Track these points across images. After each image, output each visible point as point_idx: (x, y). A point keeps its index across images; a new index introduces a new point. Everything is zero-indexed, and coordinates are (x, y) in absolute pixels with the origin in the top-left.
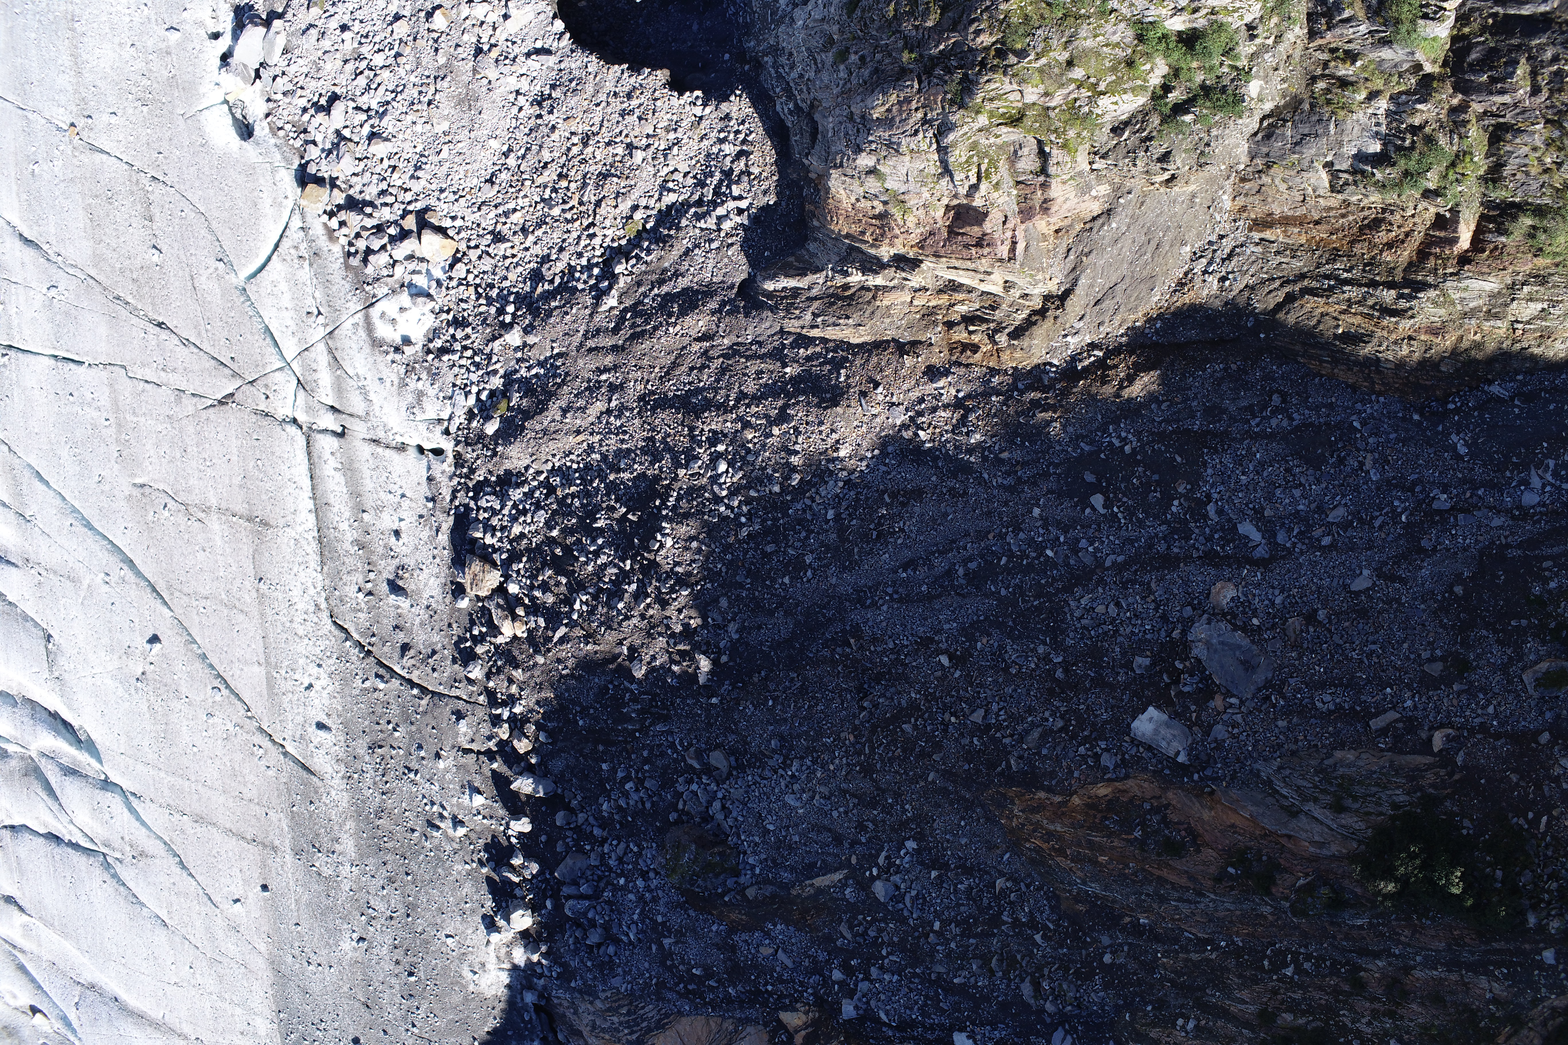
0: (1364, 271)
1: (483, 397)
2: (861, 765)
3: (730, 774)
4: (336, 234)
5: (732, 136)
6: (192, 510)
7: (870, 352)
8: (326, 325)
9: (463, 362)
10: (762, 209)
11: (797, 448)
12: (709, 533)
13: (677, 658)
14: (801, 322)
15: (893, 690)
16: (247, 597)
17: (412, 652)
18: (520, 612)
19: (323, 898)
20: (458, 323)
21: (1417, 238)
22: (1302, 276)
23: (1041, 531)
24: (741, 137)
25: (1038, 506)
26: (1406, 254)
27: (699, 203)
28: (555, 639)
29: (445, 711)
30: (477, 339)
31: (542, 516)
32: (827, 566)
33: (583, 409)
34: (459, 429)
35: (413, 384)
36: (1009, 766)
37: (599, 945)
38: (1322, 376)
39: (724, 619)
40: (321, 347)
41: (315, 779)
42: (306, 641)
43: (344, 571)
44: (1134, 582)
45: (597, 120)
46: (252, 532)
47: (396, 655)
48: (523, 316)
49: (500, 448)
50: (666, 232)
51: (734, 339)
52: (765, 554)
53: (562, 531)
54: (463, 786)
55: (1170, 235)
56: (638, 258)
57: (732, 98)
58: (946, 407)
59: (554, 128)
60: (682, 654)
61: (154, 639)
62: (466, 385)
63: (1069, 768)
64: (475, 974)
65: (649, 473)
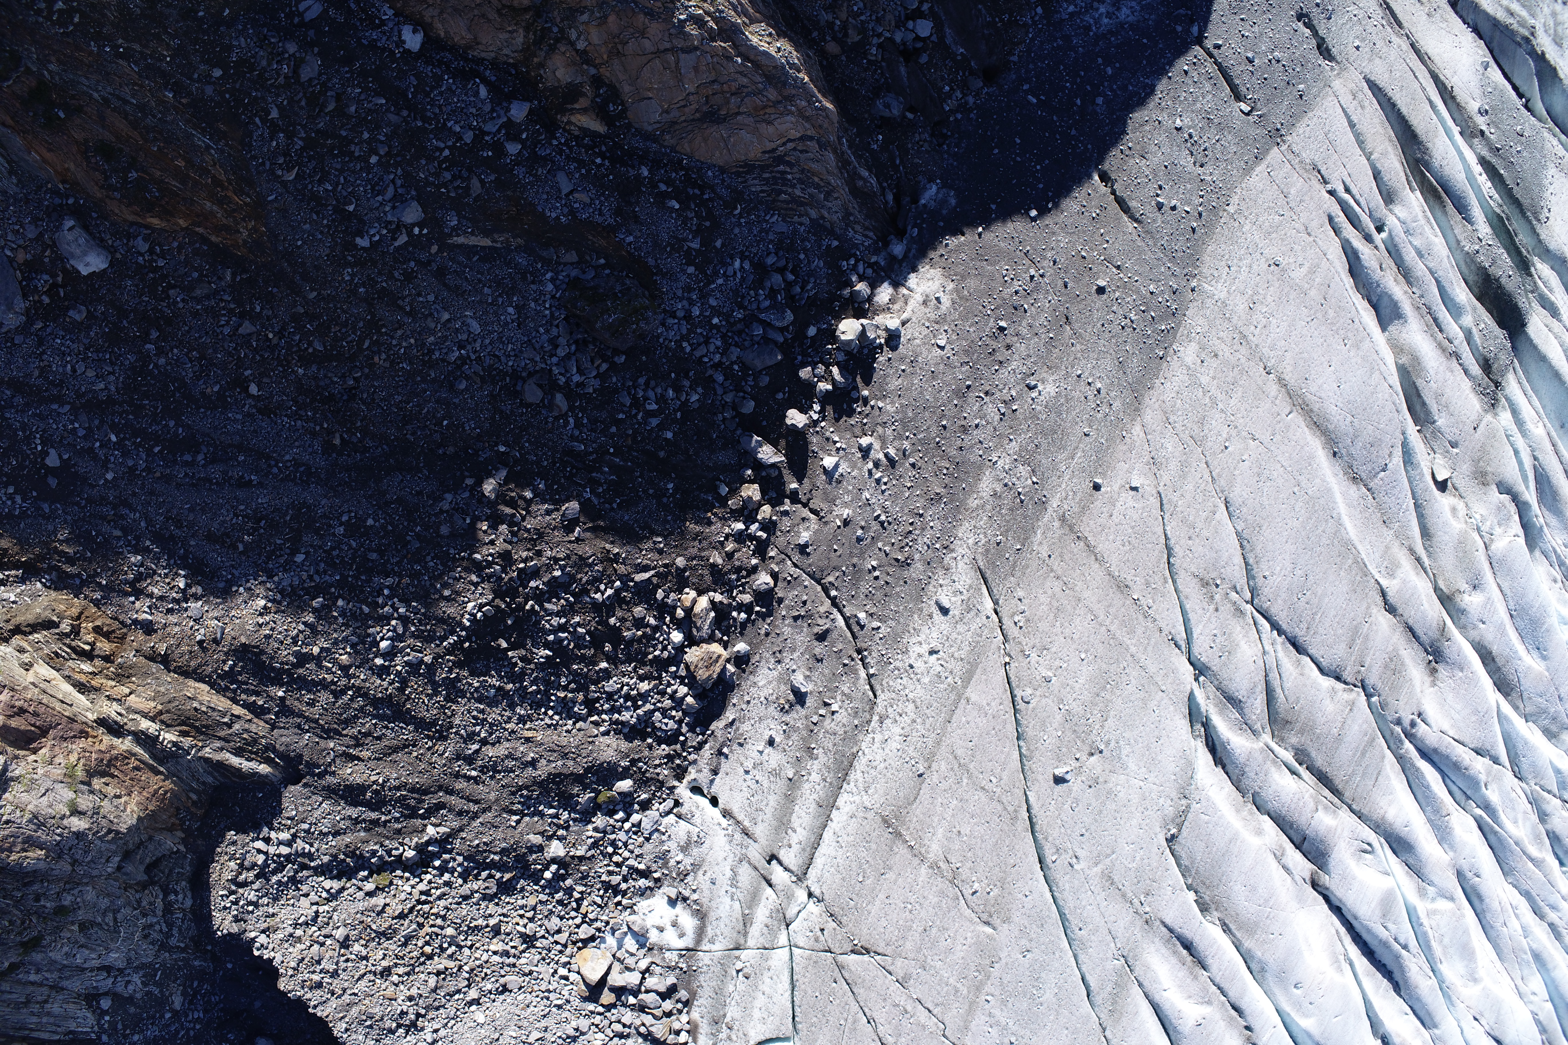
1: (621, 815)
2: (379, 332)
3: (530, 375)
4: (688, 1027)
5: (241, 903)
6: (950, 875)
7: (195, 671)
8: (738, 958)
9: (626, 854)
10: (245, 832)
11: (301, 627)
12: (427, 595)
13: (521, 503)
14: (248, 726)
15: (322, 383)
16: (943, 767)
17: (816, 630)
18: (680, 613)
19: (1044, 446)
20: (616, 890)
23: (112, 459)
24: (233, 898)
25: (106, 479)
27: (304, 867)
28: (652, 572)
29: (814, 560)
30: (601, 867)
31: (611, 685)
32: (324, 516)
33: (510, 756)
34: (664, 800)
35: (687, 862)
36: (234, 275)
37: (780, 270)
39: (452, 516)
40: (751, 943)
41: (981, 564)
42: (911, 696)
43: (838, 738)
44: (52, 383)
45: (364, 983)
46: (903, 823)
47: (834, 635)
48: (535, 862)
49: (625, 764)
50: (348, 860)
51: (323, 744)
52: (381, 553)
53: (596, 664)
54: (839, 482)
56: (388, 854)
57: (225, 931)
58: (151, 595)
59: (410, 998)
60: (512, 504)
61: (1059, 780)
62: (635, 833)
63: (179, 252)
64: (937, 299)
65: (466, 673)
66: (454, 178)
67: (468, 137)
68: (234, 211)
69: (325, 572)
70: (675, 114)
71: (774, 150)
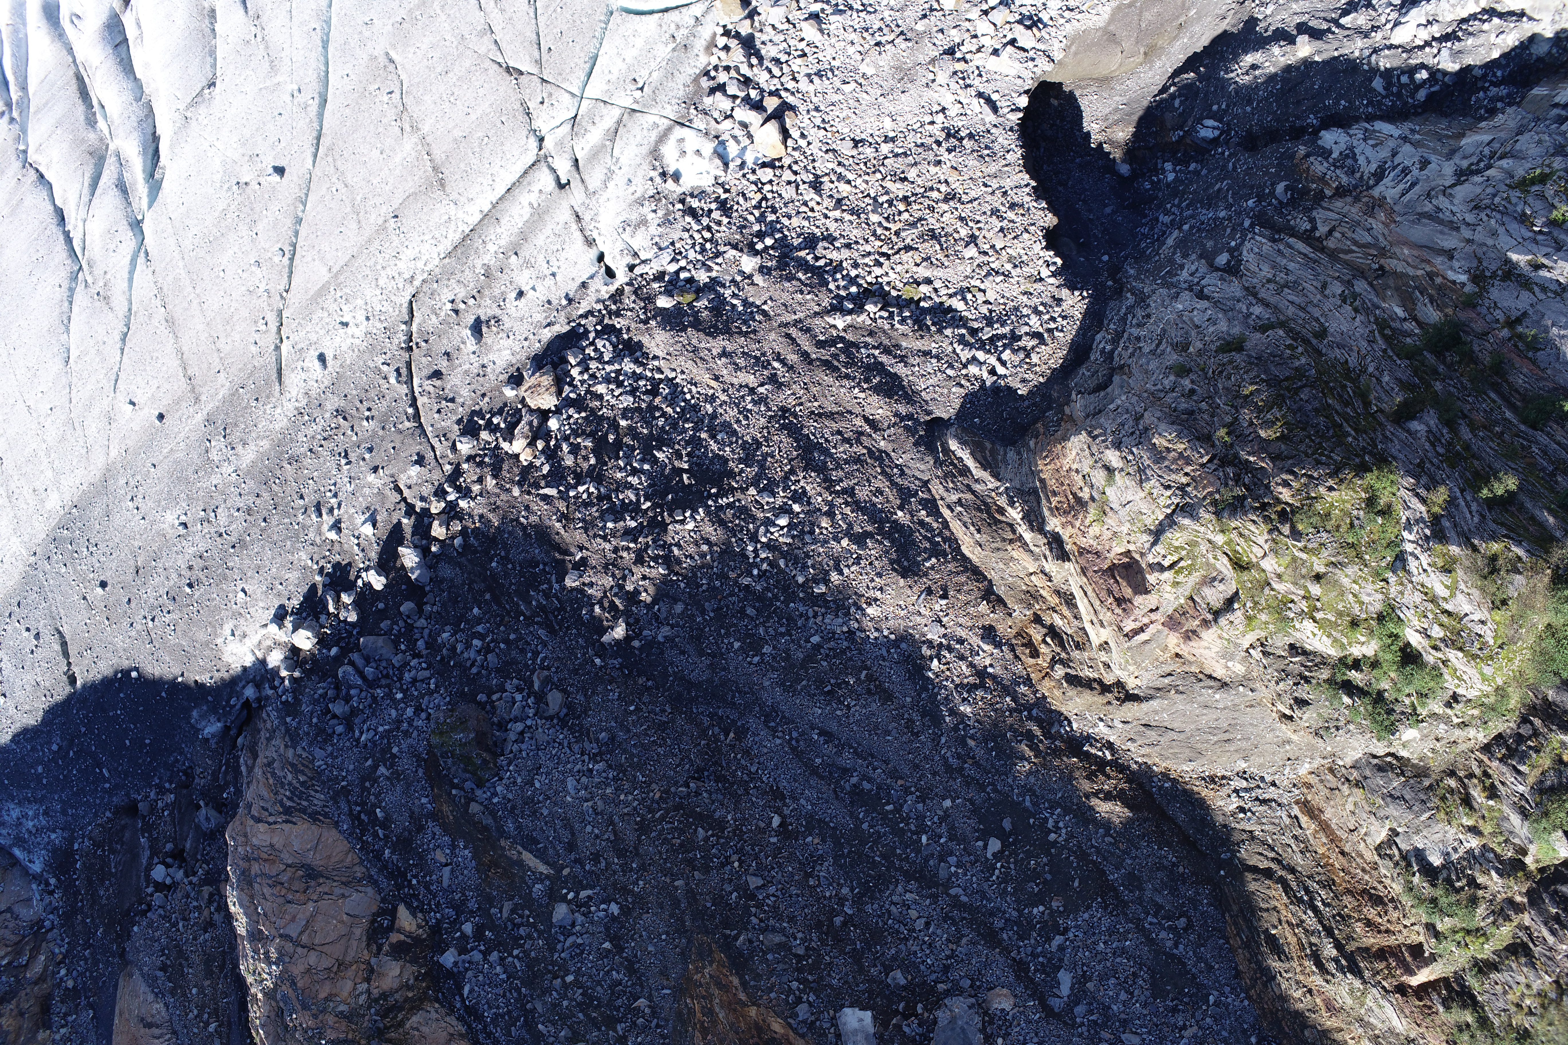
0: (1334, 916)
1: (683, 275)
2: (643, 819)
3: (551, 718)
4: (715, 50)
5: (1046, 317)
6: (405, 116)
7: (966, 570)
8: (636, 102)
9: (697, 236)
10: (1009, 388)
11: (846, 571)
12: (723, 552)
13: (606, 605)
14: (945, 495)
15: (720, 797)
16: (373, 217)
17: (438, 383)
18: (540, 445)
19: (191, 470)
20: (722, 206)
21: (1391, 941)
22: (1292, 870)
23: (936, 819)
24: (1052, 325)
25: (953, 802)
26: (1372, 940)
27: (974, 332)
28: (541, 492)
29: (415, 447)
30: (724, 233)
31: (627, 401)
32: (774, 669)
33: (738, 368)
34: (642, 275)
35: (646, 209)
36: (736, 938)
37: (335, 716)
38: (1228, 942)
39: (666, 618)
40: (616, 113)
41: (277, 388)
42: (378, 292)
43: (457, 277)
44: (954, 923)
45: (973, 194)
46: (427, 178)
47: (426, 372)
48: (773, 259)
49: (653, 323)
50: (929, 323)
51: (889, 449)
52: (742, 611)
53: (630, 427)
54: (368, 508)
55: (1244, 744)
56: (891, 316)
57: (1077, 293)
58: (971, 665)
59: (938, 163)
60: (613, 606)
61: (280, 171)
62: (680, 253)
63: (773, 985)
64: (233, 635)
65: (731, 464)
66: (519, 926)
67: (494, 956)
68: (704, 997)
69: (801, 615)
70: (338, 891)
71: (287, 822)
